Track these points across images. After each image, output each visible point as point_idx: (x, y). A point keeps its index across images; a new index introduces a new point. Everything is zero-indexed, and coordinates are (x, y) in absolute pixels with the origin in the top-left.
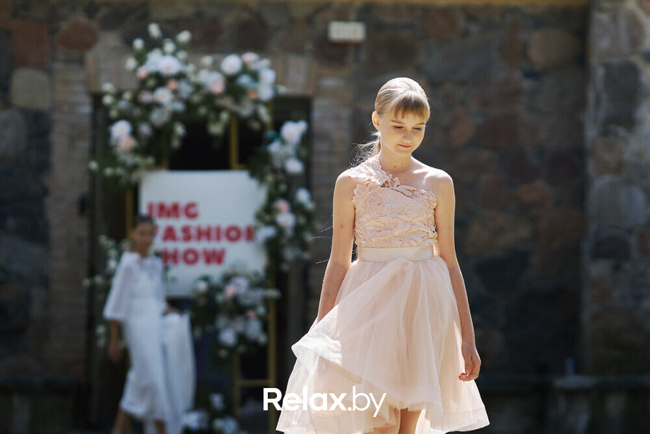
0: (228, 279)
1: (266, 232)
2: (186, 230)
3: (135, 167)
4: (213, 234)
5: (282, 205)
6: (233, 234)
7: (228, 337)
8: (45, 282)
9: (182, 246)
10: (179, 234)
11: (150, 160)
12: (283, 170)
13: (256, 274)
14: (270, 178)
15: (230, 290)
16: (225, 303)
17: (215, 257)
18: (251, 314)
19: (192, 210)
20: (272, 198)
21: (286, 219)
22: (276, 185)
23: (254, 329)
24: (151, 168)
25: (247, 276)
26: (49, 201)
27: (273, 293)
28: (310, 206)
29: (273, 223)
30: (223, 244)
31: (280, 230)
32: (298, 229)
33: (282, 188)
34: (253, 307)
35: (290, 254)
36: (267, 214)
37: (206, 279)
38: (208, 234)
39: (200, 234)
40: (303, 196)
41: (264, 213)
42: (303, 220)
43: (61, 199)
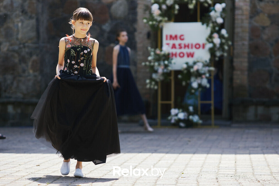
0: (195, 63)
1: (210, 45)
2: (180, 45)
3: (161, 21)
4: (190, 46)
5: (216, 35)
6: (198, 46)
7: (195, 85)
8: (135, 64)
9: (178, 51)
10: (177, 46)
11: (166, 19)
12: (216, 22)
13: (206, 61)
14: (211, 25)
15: (196, 68)
16: (194, 72)
17: (191, 55)
18: (204, 76)
19: (182, 37)
20: (212, 33)
21: (217, 40)
22: (214, 28)
23: (205, 82)
24: (166, 22)
25: (203, 63)
26: (136, 34)
27: (212, 69)
28: (226, 35)
30: (194, 50)
31: (215, 45)
32: (222, 44)
33: (217, 29)
34: (204, 74)
35: (218, 54)
36: (210, 38)
37: (187, 63)
38: (188, 46)
39: (185, 46)
40: (224, 32)
41: (209, 39)
42: (224, 41)
43: (141, 33)
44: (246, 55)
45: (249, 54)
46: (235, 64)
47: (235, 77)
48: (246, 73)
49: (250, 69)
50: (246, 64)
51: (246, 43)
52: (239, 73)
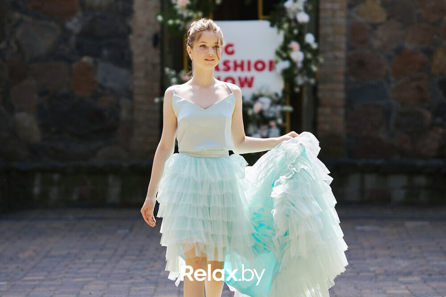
0: (256, 98)
1: (284, 65)
2: (225, 63)
3: (189, 19)
4: (246, 66)
5: (295, 45)
6: (260, 66)
8: (130, 95)
9: (223, 75)
10: (221, 66)
11: (200, 14)
12: (295, 21)
13: (277, 95)
14: (286, 26)
15: (257, 107)
16: (254, 115)
17: (247, 83)
18: (273, 123)
19: (230, 49)
20: (287, 41)
21: (297, 55)
22: (290, 30)
23: (275, 134)
25: (270, 97)
26: (131, 37)
27: (288, 108)
28: (314, 46)
29: (288, 58)
30: (253, 73)
31: (293, 64)
32: (306, 62)
33: (295, 34)
34: (274, 119)
35: (300, 80)
36: (284, 52)
38: (242, 66)
39: (236, 66)
40: (310, 38)
41: (281, 52)
42: (309, 56)
43: (140, 36)
44: (341, 78)
45: (346, 75)
46: (320, 95)
47: (321, 119)
48: (342, 111)
49: (349, 103)
50: (341, 95)
51: (341, 54)
52: (328, 110)
